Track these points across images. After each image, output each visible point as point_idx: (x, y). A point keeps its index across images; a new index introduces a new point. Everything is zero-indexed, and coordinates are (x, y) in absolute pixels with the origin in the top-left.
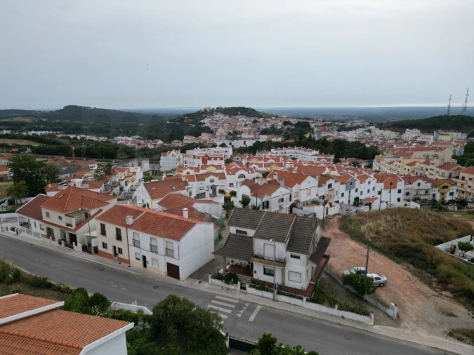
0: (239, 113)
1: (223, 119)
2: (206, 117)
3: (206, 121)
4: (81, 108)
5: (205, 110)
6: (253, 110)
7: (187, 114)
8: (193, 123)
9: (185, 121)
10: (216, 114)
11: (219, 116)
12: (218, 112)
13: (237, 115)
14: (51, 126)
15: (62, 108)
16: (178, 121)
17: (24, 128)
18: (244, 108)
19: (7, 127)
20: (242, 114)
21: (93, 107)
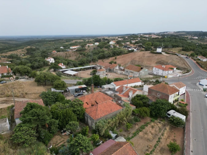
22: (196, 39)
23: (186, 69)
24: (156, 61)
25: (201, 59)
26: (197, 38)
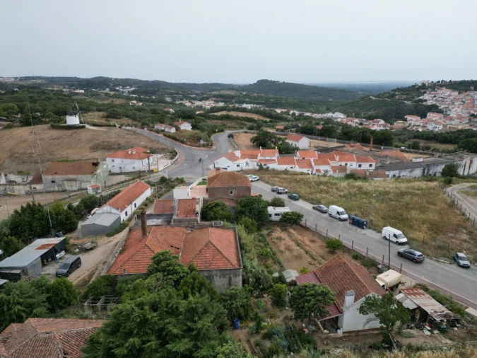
0: (472, 88)
1: (449, 96)
2: (425, 92)
3: (426, 97)
4: (271, 82)
5: (424, 85)
7: (398, 89)
8: (410, 100)
9: (397, 97)
10: (438, 89)
11: (446, 92)
12: (441, 86)
13: (470, 90)
14: (254, 99)
15: (256, 82)
16: (388, 97)
17: (234, 101)
19: (221, 99)
20: (475, 90)
22: (82, 93)
23: (165, 149)
24: (89, 146)
25: (166, 130)
26: (83, 91)
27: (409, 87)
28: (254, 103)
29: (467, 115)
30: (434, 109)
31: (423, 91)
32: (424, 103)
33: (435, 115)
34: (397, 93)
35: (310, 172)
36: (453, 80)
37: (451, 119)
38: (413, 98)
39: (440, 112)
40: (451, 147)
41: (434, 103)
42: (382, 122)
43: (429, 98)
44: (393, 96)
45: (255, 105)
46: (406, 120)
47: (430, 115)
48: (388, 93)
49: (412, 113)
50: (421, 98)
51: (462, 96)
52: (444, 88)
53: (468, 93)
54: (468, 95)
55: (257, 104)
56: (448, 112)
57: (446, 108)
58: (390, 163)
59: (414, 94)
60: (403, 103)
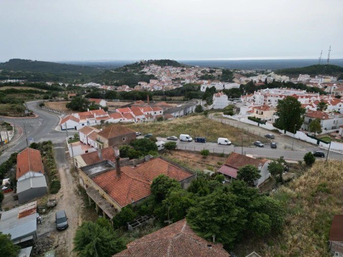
0: (167, 64)
1: (157, 69)
2: (144, 67)
5: (142, 62)
6: (176, 62)
9: (128, 70)
10: (150, 65)
11: (154, 67)
12: (152, 63)
13: (166, 65)
14: (14, 75)
15: (8, 61)
16: (123, 71)
18: (169, 60)
20: (169, 65)
21: (33, 60)
27: (133, 64)
28: (16, 79)
29: (171, 80)
30: (152, 77)
31: (142, 66)
32: (146, 74)
33: (154, 81)
34: (127, 68)
35: (134, 121)
36: (157, 59)
37: (163, 83)
38: (138, 71)
39: (156, 79)
40: (182, 98)
41: (151, 73)
42: (128, 87)
43: (146, 70)
44: (126, 70)
45: (17, 80)
46: (140, 85)
47: (152, 81)
48: (122, 68)
49: (141, 81)
50: (143, 70)
51: (164, 69)
52: (153, 65)
53: (166, 67)
54: (166, 68)
55: (19, 79)
56: (160, 79)
57: (159, 76)
58: (168, 109)
59: (138, 69)
60: (133, 74)
